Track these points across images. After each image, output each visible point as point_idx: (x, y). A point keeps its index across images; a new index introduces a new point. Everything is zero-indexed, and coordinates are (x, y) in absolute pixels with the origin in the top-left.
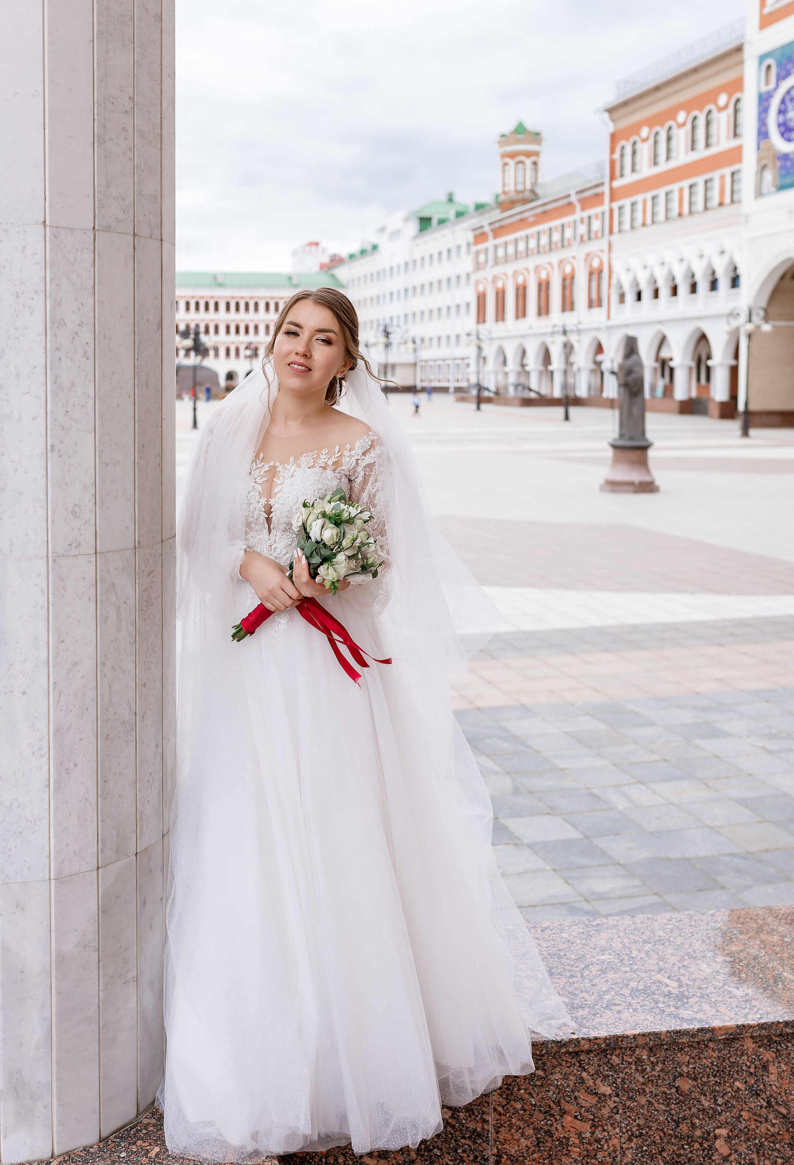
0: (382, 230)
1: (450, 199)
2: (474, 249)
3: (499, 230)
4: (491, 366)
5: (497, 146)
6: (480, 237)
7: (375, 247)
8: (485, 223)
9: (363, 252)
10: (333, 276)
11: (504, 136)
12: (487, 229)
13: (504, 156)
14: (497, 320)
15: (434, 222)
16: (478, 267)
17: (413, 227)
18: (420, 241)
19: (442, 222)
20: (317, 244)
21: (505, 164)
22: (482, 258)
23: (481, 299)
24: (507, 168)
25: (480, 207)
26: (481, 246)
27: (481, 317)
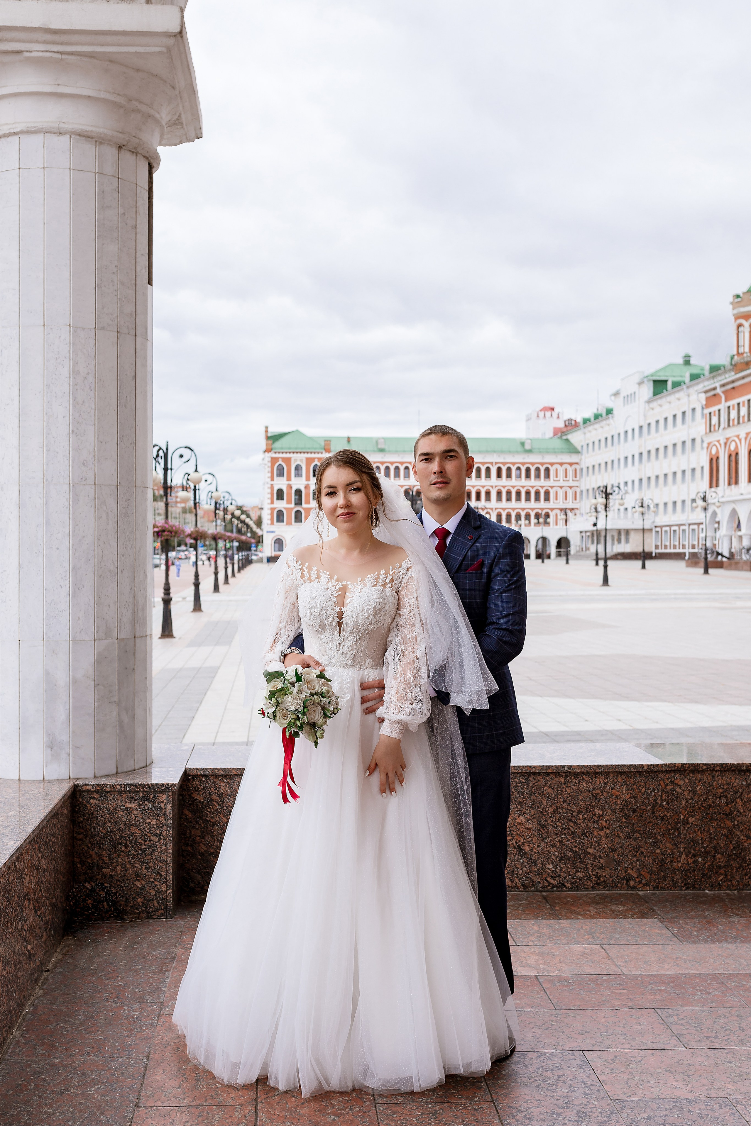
0: (616, 394)
1: (687, 362)
2: (707, 411)
3: (731, 392)
4: (724, 531)
5: (731, 307)
6: (712, 399)
7: (609, 412)
8: (717, 385)
9: (597, 417)
10: (567, 440)
11: (738, 296)
12: (719, 391)
13: (737, 317)
14: (729, 484)
15: (669, 384)
16: (710, 429)
17: (647, 390)
18: (654, 404)
19: (677, 385)
20: (553, 409)
21: (740, 326)
22: (715, 420)
23: (714, 462)
24: (741, 329)
25: (715, 369)
26: (714, 409)
27: (714, 481)
